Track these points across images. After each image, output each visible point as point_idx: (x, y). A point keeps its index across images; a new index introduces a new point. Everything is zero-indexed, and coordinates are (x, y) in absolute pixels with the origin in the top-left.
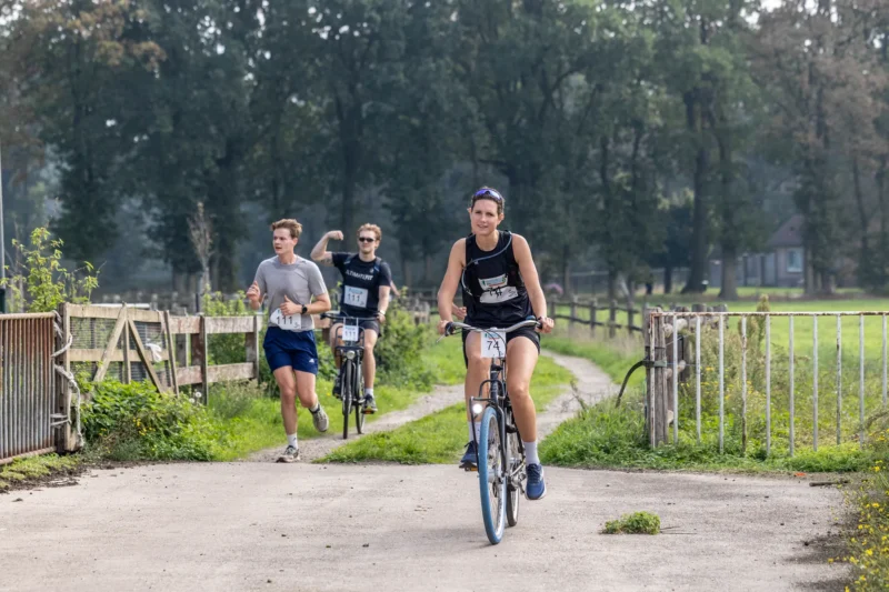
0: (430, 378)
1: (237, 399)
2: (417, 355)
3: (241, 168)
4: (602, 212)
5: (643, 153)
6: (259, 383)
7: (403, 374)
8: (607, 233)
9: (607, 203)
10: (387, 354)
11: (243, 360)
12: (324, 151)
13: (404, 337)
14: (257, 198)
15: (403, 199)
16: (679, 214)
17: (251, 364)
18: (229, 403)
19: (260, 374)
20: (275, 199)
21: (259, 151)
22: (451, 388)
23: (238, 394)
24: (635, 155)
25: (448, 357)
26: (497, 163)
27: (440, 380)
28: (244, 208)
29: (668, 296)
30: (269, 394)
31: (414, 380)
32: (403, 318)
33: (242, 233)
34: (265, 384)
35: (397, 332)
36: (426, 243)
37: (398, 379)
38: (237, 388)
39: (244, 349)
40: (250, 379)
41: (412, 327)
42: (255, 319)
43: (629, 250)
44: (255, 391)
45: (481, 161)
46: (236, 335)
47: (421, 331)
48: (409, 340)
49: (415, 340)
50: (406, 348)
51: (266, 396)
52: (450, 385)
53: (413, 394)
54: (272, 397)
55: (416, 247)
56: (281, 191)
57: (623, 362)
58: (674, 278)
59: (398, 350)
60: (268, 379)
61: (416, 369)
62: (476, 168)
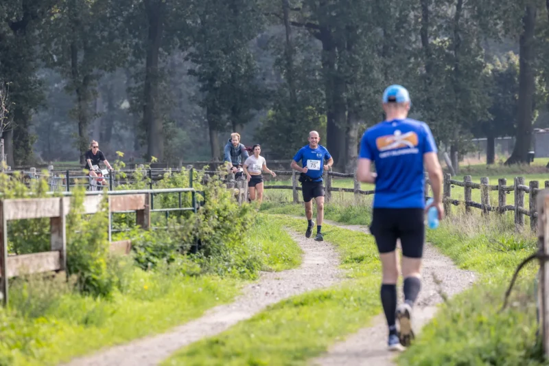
0: (254, 263)
1: (42, 296)
2: (240, 239)
3: (37, 32)
4: (423, 77)
5: (466, 14)
6: (67, 277)
7: (225, 261)
8: (429, 100)
9: (428, 68)
10: (207, 237)
11: (47, 249)
12: (125, 13)
13: (225, 218)
14: (55, 64)
15: (212, 64)
16: (503, 79)
17: (57, 254)
18: (32, 301)
19: (67, 264)
20: (74, 65)
21: (56, 13)
22: (278, 274)
23: (42, 290)
24: (458, 16)
25: (272, 238)
26: (309, 26)
27: (265, 264)
28: (41, 74)
29: (492, 166)
30: (78, 287)
31: (238, 266)
32: (225, 197)
33: (38, 102)
34: (74, 277)
35: (218, 212)
36: (235, 112)
37: (220, 265)
38: (41, 282)
39: (48, 236)
40: (57, 271)
41: (233, 207)
42: (61, 201)
43: (452, 118)
44: (62, 286)
45: (294, 23)
46: (38, 220)
47: (244, 211)
48: (231, 221)
49: (239, 220)
50: (229, 230)
51: (75, 290)
52: (277, 271)
53: (238, 282)
54: (81, 292)
55: (225, 117)
56: (81, 57)
57: (466, 244)
58: (497, 147)
59: (219, 232)
60: (76, 271)
61: (239, 254)
62: (288, 31)
